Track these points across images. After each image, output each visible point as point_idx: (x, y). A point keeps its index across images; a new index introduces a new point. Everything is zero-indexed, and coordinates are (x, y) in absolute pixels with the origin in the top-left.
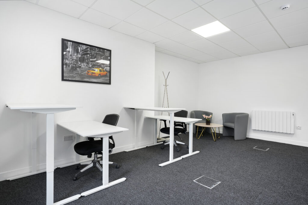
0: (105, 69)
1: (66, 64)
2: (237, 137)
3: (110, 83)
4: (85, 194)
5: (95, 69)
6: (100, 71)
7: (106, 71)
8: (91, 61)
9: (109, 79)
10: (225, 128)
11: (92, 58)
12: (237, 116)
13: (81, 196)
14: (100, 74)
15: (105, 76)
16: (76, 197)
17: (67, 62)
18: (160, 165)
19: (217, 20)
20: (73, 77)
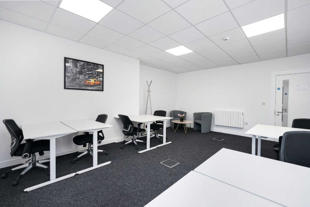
0: (98, 79)
1: (68, 76)
2: (203, 131)
3: (103, 90)
4: (80, 172)
5: (90, 80)
6: (95, 81)
7: (100, 81)
8: (88, 74)
9: (102, 87)
10: (196, 124)
11: (88, 71)
12: (203, 115)
13: (76, 174)
14: (94, 84)
15: (99, 85)
16: (73, 175)
17: (69, 74)
18: (139, 152)
19: (182, 45)
20: (73, 86)
